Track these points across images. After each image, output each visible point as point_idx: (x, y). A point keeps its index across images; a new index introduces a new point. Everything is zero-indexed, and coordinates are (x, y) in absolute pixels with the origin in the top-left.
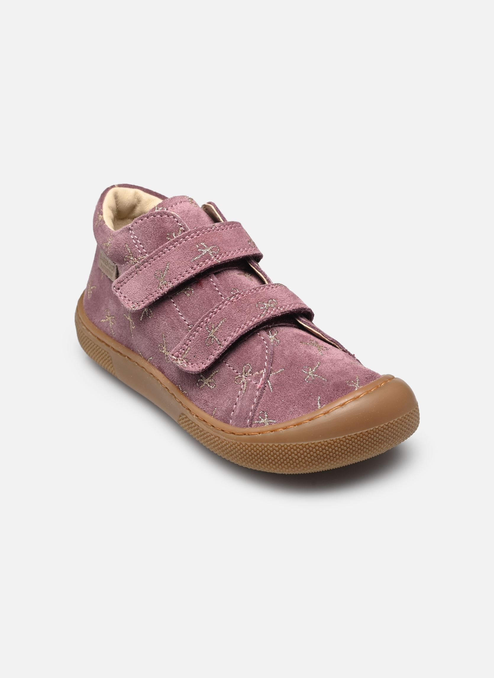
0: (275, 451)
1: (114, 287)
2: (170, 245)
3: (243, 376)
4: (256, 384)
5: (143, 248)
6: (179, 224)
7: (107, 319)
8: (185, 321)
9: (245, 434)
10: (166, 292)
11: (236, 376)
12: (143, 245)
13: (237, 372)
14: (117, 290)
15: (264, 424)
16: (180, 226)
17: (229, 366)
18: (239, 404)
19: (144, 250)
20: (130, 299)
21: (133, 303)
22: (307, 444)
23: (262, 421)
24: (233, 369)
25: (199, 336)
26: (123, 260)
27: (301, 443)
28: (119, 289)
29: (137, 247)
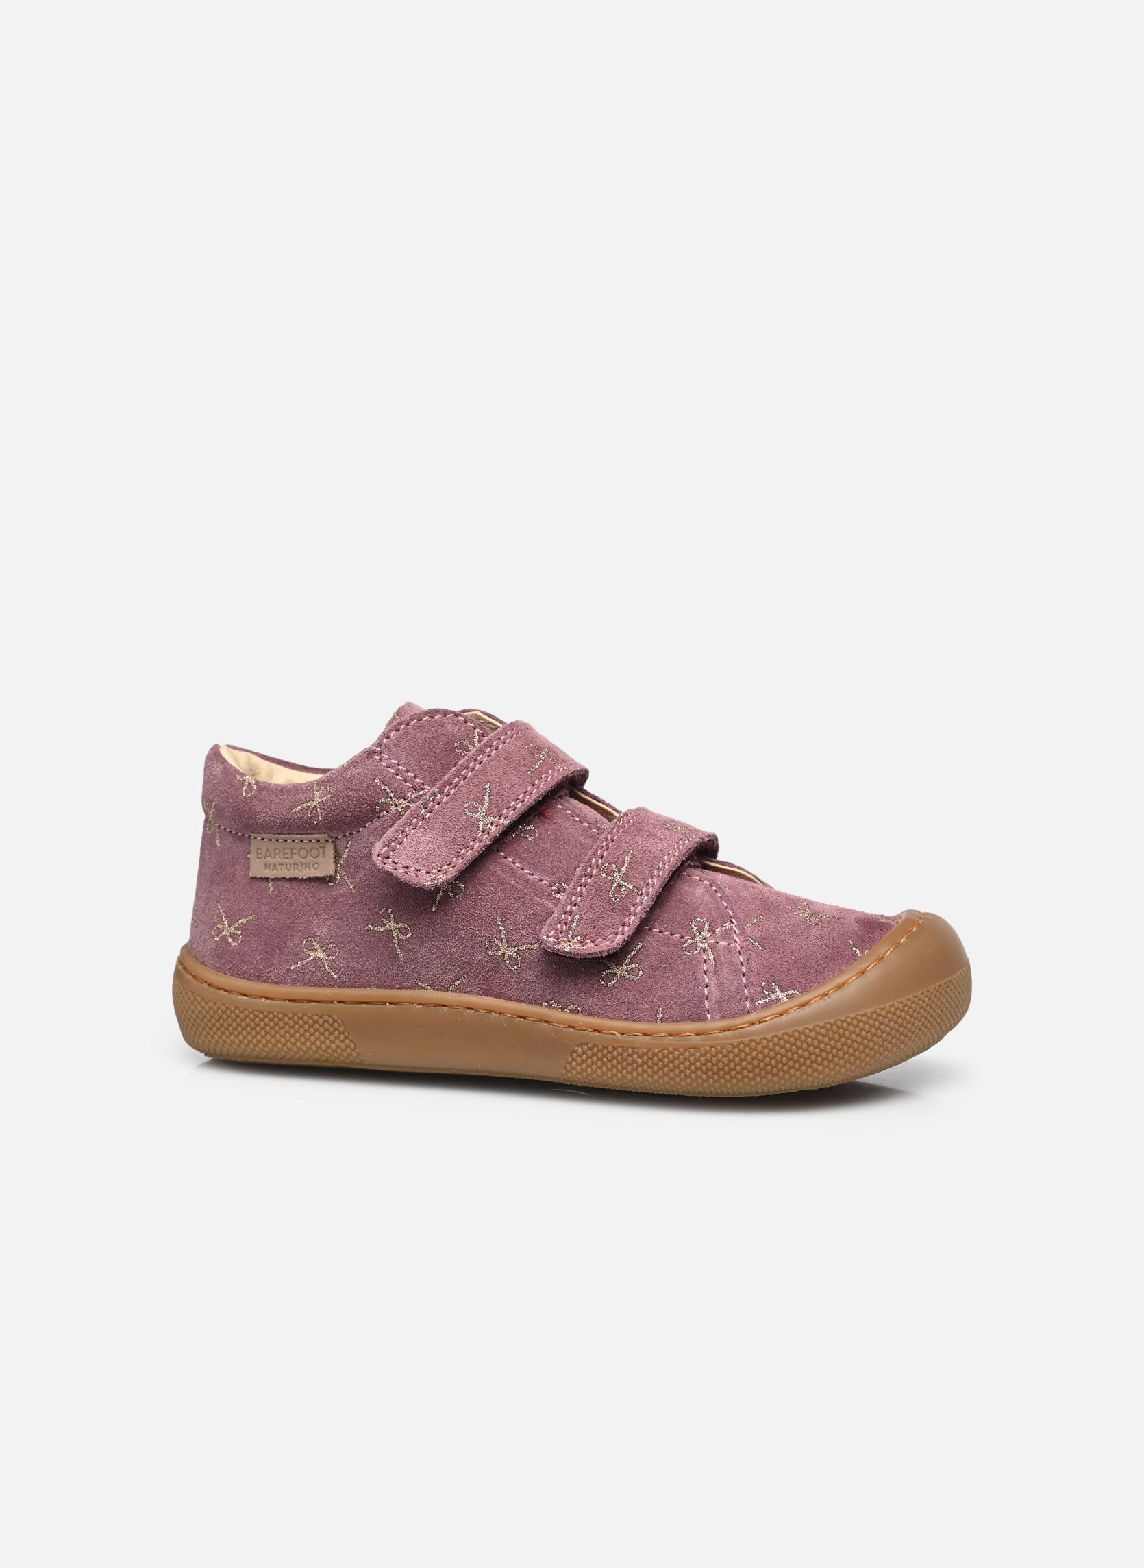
0: (820, 1036)
1: (378, 856)
2: (479, 755)
3: (698, 939)
4: (729, 945)
5: (415, 777)
6: (469, 724)
7: (310, 956)
8: (541, 881)
9: (753, 1024)
10: (498, 835)
11: (684, 943)
12: (413, 771)
13: (682, 937)
14: (386, 861)
15: (778, 1000)
16: (473, 727)
17: (661, 932)
18: (713, 984)
19: (418, 780)
20: (419, 868)
21: (428, 873)
22: (874, 1012)
23: (773, 997)
24: (672, 935)
25: (593, 890)
26: (373, 811)
27: (863, 1012)
28: (388, 858)
29: (401, 778)
